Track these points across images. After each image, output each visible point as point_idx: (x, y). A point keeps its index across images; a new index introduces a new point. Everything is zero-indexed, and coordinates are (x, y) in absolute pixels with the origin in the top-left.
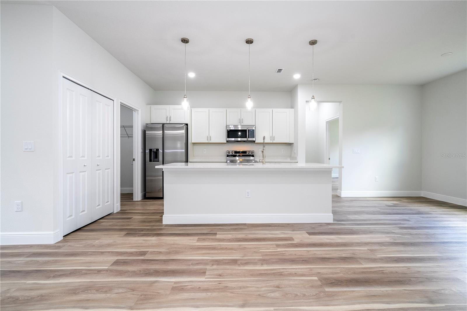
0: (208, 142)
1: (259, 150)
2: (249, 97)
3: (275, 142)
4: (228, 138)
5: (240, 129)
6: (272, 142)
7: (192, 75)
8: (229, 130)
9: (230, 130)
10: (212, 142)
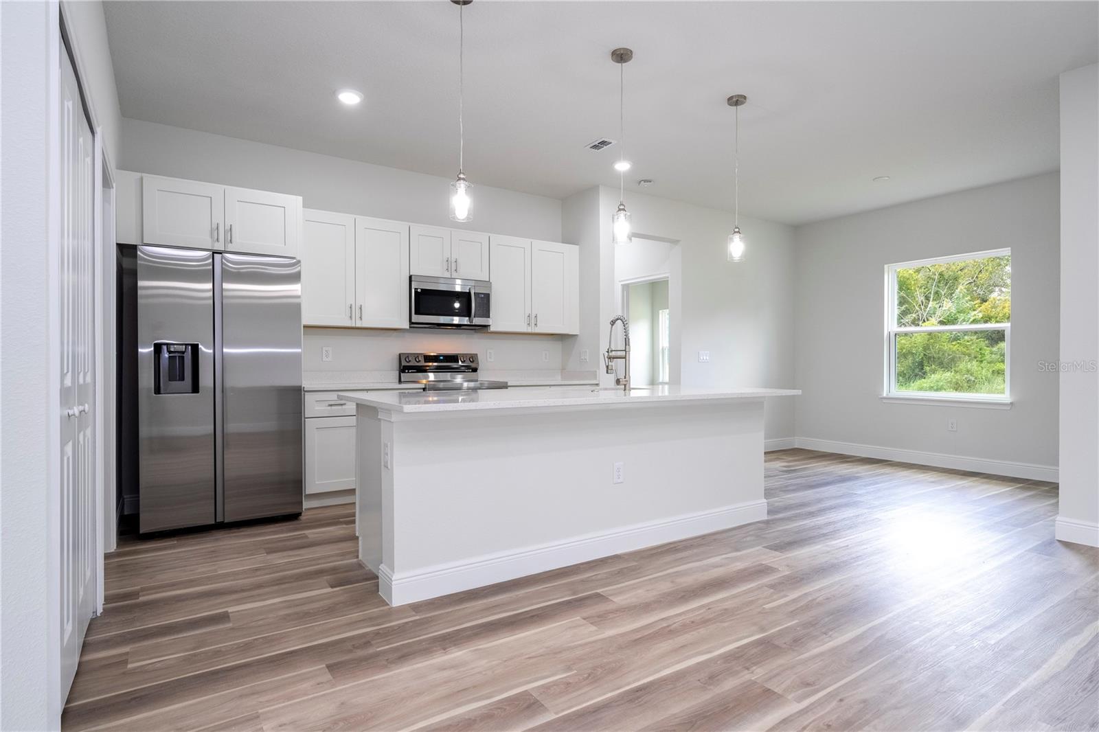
0: (354, 325)
1: (488, 351)
2: (622, 207)
3: (537, 330)
4: (416, 313)
5: (458, 289)
6: (529, 330)
7: (349, 98)
8: (419, 290)
9: (422, 289)
10: (365, 325)
